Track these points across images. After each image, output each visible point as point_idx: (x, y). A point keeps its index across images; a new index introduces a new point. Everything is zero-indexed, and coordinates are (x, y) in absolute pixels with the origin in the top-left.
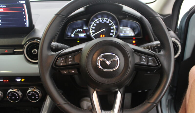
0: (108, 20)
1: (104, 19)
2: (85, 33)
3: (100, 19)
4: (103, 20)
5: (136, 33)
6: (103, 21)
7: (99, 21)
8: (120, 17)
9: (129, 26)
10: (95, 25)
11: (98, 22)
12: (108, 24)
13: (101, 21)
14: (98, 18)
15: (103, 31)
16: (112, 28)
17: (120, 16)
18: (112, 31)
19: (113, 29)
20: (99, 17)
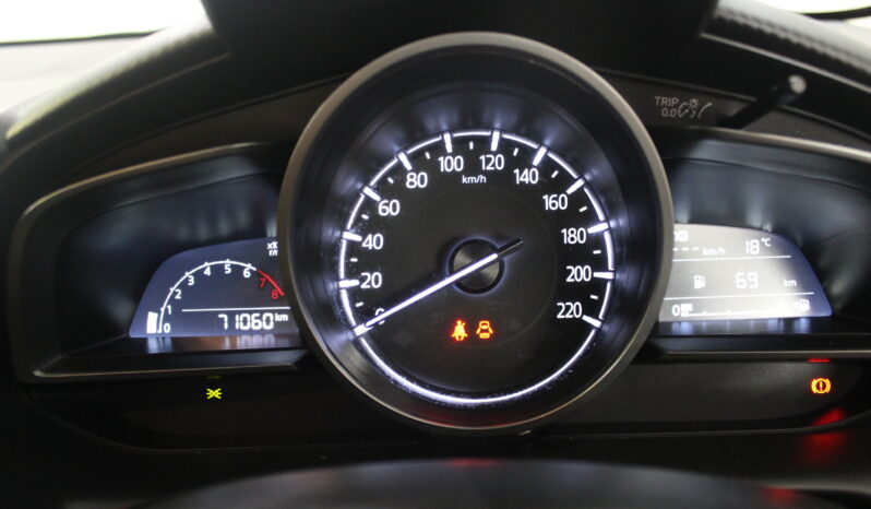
0: (528, 154)
1: (484, 143)
2: (279, 302)
3: (438, 149)
4: (472, 154)
5: (839, 286)
6: (473, 167)
7: (432, 168)
8: (670, 105)
9: (755, 218)
10: (389, 209)
11: (416, 181)
12: (533, 194)
13: (451, 164)
14: (427, 136)
15: (477, 274)
16: (572, 236)
17: (674, 101)
18: (579, 274)
19: (588, 253)
20: (430, 125)
